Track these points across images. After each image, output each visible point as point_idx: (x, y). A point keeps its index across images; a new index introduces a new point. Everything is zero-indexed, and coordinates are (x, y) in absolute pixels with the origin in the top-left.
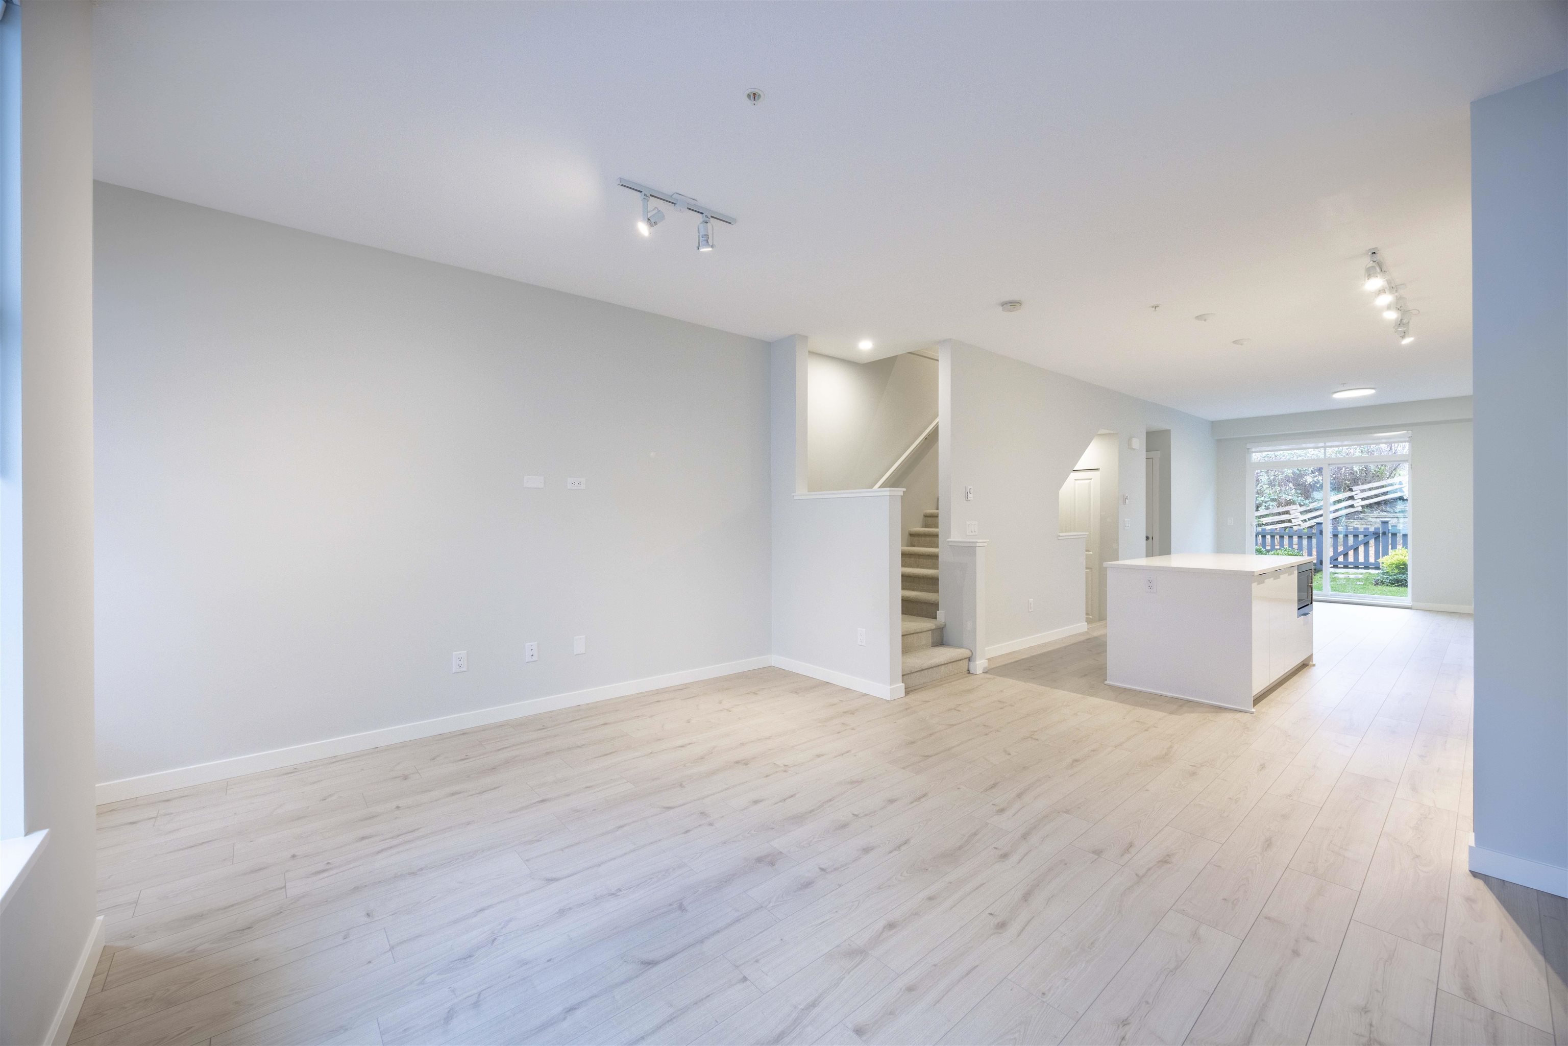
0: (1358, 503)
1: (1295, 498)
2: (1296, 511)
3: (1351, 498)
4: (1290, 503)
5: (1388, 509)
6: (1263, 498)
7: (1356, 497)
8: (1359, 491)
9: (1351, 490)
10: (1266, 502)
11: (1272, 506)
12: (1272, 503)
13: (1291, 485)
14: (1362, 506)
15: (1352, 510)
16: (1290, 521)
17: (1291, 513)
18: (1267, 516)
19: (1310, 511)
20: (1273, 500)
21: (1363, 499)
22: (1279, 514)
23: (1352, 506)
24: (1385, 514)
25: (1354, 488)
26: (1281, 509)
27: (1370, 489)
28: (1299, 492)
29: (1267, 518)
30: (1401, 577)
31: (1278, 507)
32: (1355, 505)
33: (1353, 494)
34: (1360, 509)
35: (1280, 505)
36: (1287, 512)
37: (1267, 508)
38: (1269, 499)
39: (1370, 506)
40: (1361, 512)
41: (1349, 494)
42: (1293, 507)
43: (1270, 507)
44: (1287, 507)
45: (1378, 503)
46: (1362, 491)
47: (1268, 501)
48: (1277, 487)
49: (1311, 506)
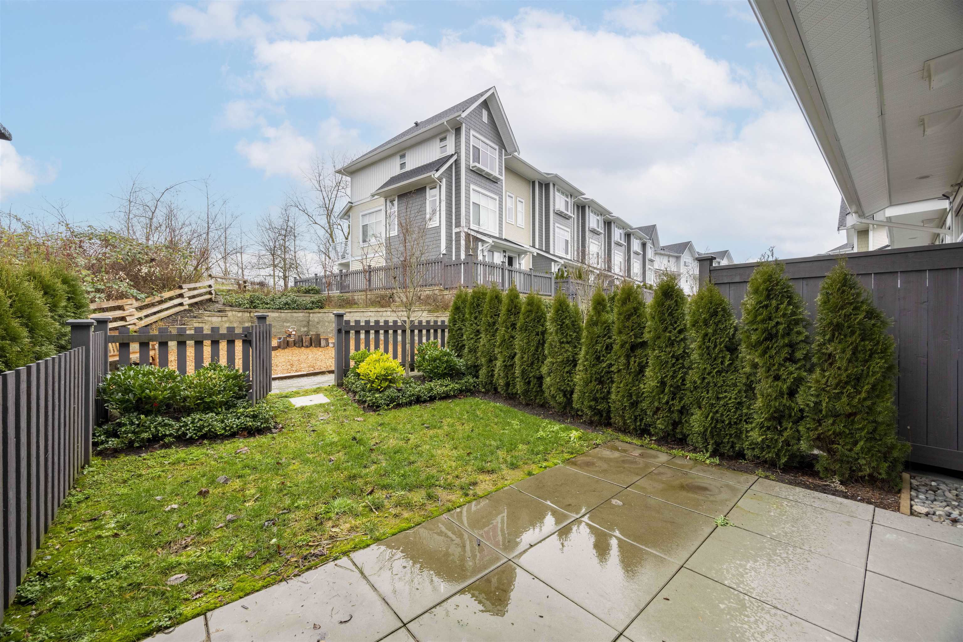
1: (128, 290)
2: (130, 306)
3: (181, 296)
4: (122, 296)
7: (184, 295)
8: (187, 290)
9: (181, 288)
10: (89, 293)
11: (99, 298)
12: (98, 295)
13: (121, 273)
14: (189, 305)
15: (181, 308)
16: (123, 319)
17: (125, 308)
19: (148, 306)
20: (99, 291)
21: (190, 298)
22: (109, 309)
23: (181, 304)
25: (184, 286)
26: (112, 304)
27: (195, 288)
28: (132, 283)
31: (108, 300)
32: (185, 303)
33: (183, 291)
34: (188, 307)
35: (109, 297)
36: (120, 308)
38: (93, 290)
39: (196, 305)
40: (188, 310)
41: (178, 292)
42: (128, 301)
43: (97, 300)
44: (120, 301)
46: (190, 289)
47: (92, 292)
48: (103, 274)
49: (148, 301)
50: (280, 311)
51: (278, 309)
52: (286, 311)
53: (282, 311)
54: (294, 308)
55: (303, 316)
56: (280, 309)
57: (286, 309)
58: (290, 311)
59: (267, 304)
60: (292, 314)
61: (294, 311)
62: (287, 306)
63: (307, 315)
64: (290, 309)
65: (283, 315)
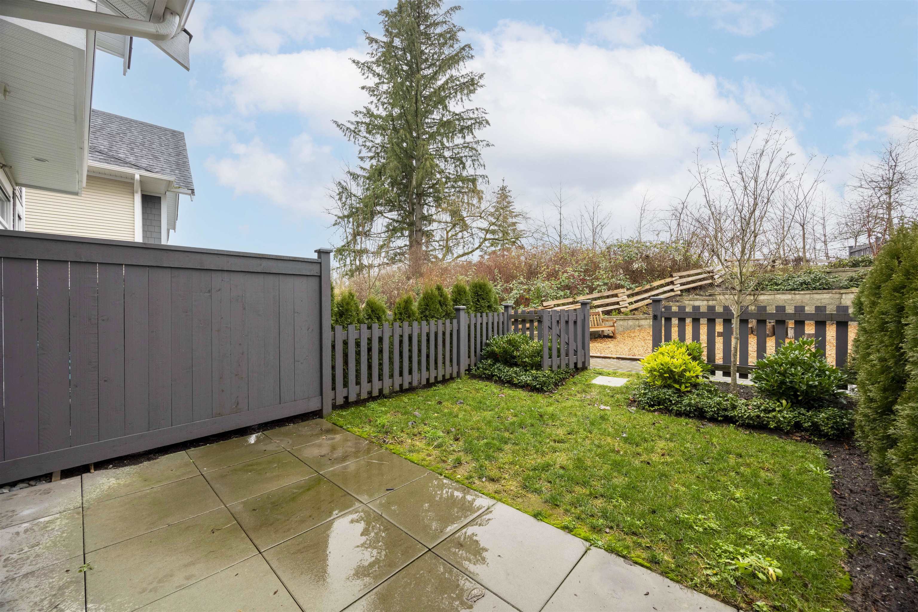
0: (678, 288)
1: (622, 283)
2: (623, 294)
3: (672, 283)
5: (702, 293)
6: (597, 283)
7: (675, 283)
8: (678, 277)
9: (671, 276)
10: (600, 286)
12: (604, 287)
13: (621, 271)
14: (681, 291)
15: (672, 294)
16: (618, 303)
17: (619, 296)
18: (599, 298)
19: (637, 294)
20: (605, 284)
21: (682, 284)
22: (608, 297)
23: (672, 290)
24: (698, 297)
25: (674, 274)
26: (610, 293)
27: (689, 276)
28: (628, 277)
29: (598, 301)
30: (664, 393)
32: (675, 289)
34: (679, 293)
36: (616, 296)
37: (600, 291)
39: (688, 290)
40: (680, 296)
41: (669, 280)
42: (621, 290)
44: (615, 291)
45: (694, 288)
46: (681, 277)
48: (610, 273)
49: (637, 290)
50: (793, 292)
51: (791, 290)
52: (802, 292)
53: (797, 292)
54: (815, 288)
55: (831, 298)
56: (794, 290)
57: (803, 290)
58: (809, 292)
59: (777, 284)
60: (812, 296)
61: (814, 291)
62: (804, 286)
63: (837, 296)
64: (808, 289)
65: (798, 297)
